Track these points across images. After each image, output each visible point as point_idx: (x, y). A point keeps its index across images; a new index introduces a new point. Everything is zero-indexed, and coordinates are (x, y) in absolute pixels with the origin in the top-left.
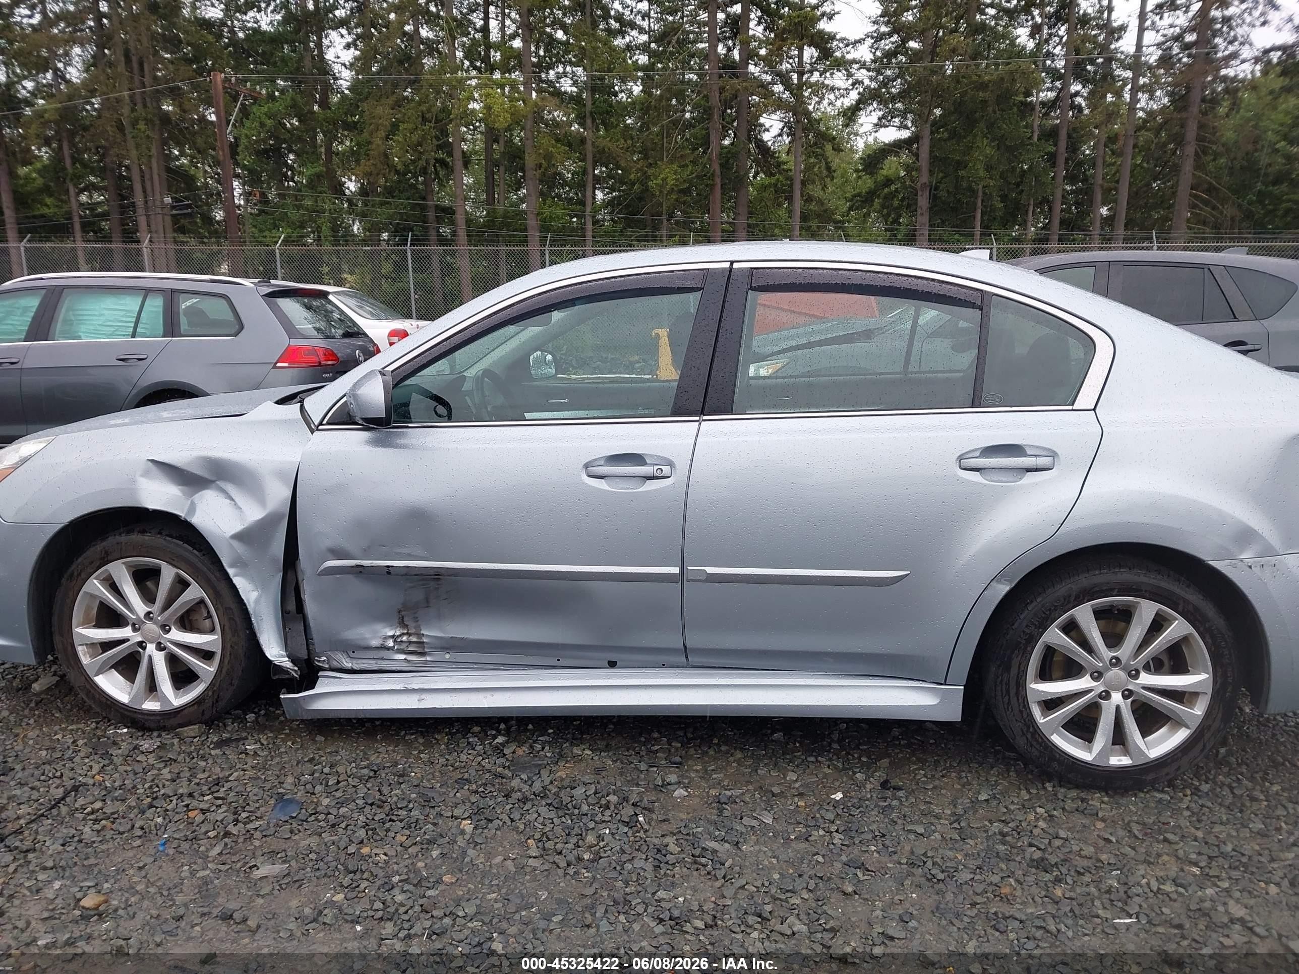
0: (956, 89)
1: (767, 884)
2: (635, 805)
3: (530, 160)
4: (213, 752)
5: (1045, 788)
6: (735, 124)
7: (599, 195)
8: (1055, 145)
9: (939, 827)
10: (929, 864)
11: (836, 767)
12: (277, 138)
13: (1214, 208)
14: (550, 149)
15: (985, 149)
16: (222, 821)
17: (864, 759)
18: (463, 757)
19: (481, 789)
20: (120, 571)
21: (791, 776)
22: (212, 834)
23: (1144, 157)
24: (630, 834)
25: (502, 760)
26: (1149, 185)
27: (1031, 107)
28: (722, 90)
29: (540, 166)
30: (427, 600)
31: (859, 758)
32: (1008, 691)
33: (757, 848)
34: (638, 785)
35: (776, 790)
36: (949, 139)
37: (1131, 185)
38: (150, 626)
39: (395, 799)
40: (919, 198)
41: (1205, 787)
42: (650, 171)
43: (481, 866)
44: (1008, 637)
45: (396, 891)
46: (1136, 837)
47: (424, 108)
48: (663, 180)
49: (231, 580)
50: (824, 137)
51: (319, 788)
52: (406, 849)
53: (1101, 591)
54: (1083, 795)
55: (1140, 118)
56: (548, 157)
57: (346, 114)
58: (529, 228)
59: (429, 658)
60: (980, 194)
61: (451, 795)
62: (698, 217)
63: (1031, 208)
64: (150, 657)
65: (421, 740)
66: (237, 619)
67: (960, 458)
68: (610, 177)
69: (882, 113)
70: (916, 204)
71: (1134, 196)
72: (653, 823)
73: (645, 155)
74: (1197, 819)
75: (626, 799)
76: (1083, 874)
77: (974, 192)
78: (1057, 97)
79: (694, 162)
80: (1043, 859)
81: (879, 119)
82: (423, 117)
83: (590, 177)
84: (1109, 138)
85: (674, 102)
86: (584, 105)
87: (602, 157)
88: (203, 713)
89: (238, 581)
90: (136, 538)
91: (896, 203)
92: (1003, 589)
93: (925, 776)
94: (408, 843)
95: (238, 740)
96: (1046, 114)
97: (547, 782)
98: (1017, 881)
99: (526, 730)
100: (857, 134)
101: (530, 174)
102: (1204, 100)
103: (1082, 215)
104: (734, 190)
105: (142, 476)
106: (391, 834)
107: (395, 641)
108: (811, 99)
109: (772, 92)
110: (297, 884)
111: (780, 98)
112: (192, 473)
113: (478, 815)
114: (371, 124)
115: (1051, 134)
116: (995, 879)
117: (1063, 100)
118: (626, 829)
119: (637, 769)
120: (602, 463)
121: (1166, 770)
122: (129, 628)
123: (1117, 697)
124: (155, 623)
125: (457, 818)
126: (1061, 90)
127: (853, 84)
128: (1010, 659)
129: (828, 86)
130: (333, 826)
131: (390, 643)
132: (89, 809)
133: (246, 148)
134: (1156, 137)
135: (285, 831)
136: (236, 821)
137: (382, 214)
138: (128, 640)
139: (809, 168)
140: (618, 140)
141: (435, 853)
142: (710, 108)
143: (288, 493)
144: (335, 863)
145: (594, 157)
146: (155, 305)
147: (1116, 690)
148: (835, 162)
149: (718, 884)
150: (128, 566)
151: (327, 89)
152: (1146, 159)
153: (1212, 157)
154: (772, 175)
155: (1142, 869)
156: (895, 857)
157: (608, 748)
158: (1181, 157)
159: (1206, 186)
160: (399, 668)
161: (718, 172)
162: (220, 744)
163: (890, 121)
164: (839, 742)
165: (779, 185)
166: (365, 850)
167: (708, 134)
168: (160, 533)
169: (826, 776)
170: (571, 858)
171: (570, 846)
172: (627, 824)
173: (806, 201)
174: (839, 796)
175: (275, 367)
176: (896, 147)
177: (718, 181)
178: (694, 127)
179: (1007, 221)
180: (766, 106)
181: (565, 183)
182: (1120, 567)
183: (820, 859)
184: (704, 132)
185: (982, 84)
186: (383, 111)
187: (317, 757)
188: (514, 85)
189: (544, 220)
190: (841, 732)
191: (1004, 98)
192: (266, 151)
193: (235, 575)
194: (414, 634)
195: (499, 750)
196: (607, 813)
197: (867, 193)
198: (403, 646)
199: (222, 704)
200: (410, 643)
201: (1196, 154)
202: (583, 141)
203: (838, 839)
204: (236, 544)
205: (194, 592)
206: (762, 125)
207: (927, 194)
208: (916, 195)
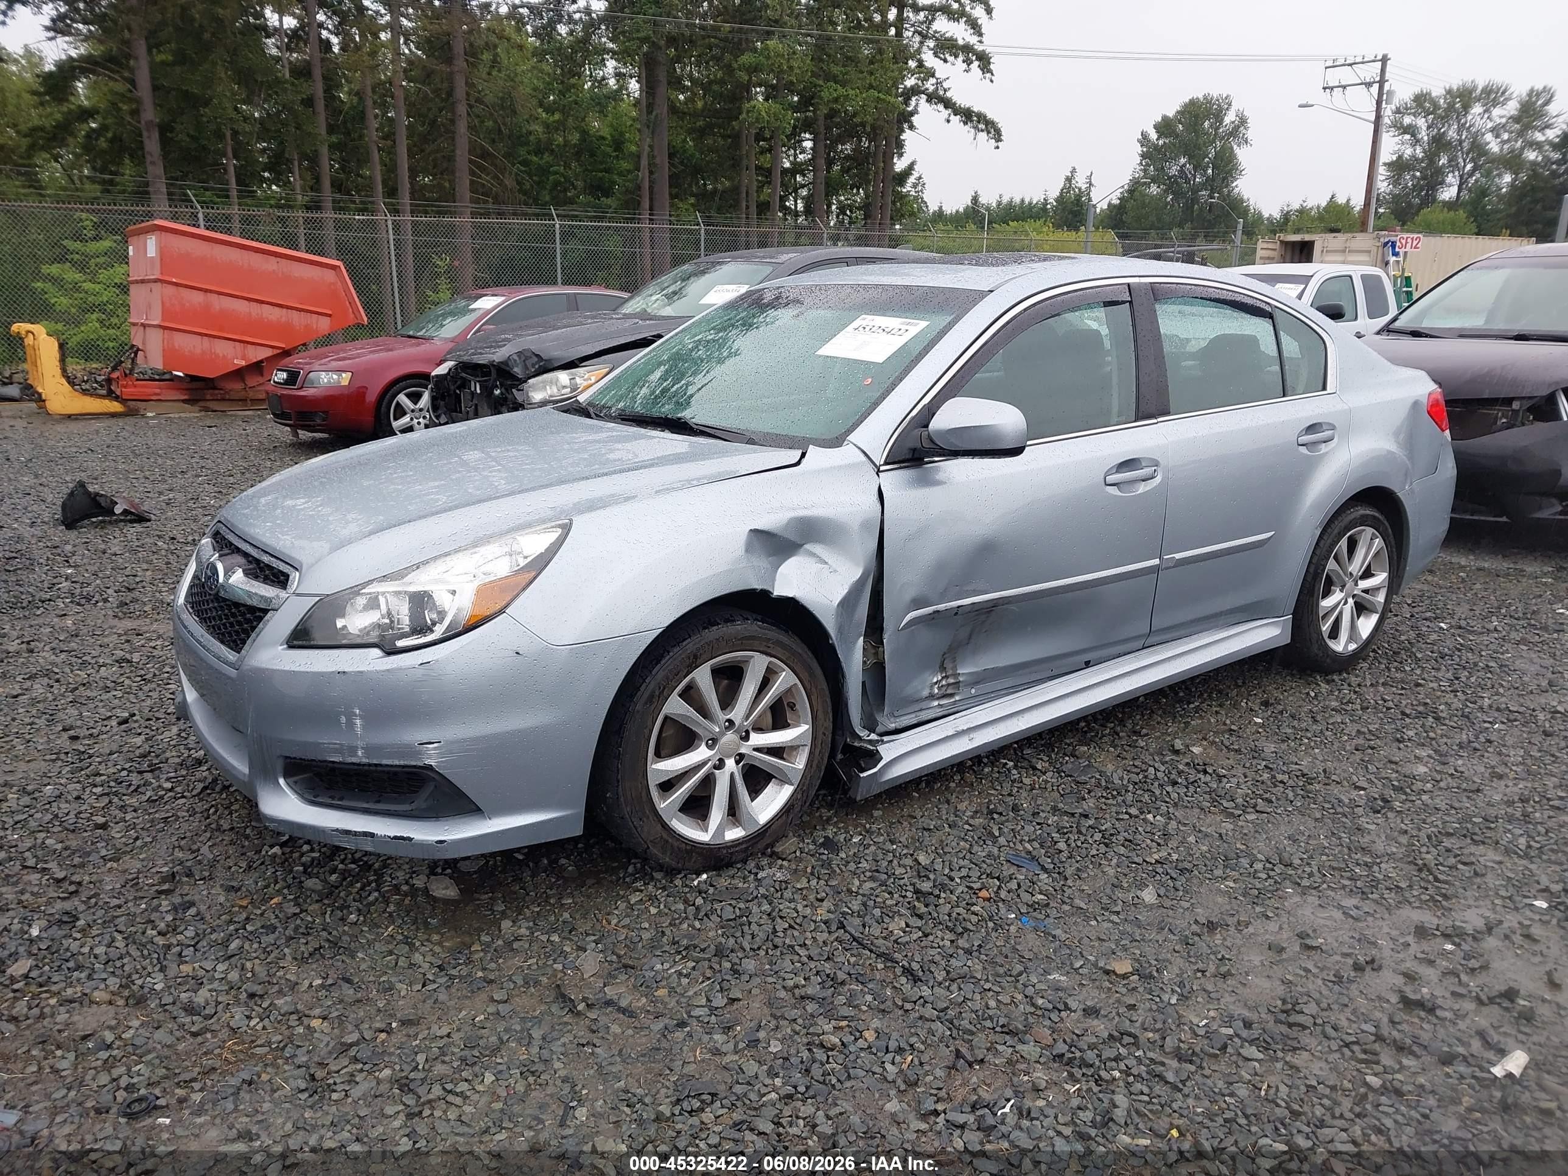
8: (310, 87)
20: (703, 677)
30: (970, 638)
38: (729, 737)
40: (146, 142)
59: (957, 698)
60: (230, 139)
63: (296, 164)
64: (732, 775)
66: (828, 700)
67: (1298, 437)
70: (142, 148)
92: (1318, 533)
95: (830, 840)
105: (746, 550)
107: (938, 687)
112: (784, 539)
120: (1115, 471)
122: (704, 747)
124: (735, 732)
131: (934, 690)
138: (708, 762)
150: (713, 669)
160: (934, 716)
174: (1258, 720)
194: (952, 675)
197: (53, 127)
198: (942, 691)
200: (948, 685)
204: (840, 613)
205: (786, 679)
207: (156, 135)
208: (141, 135)
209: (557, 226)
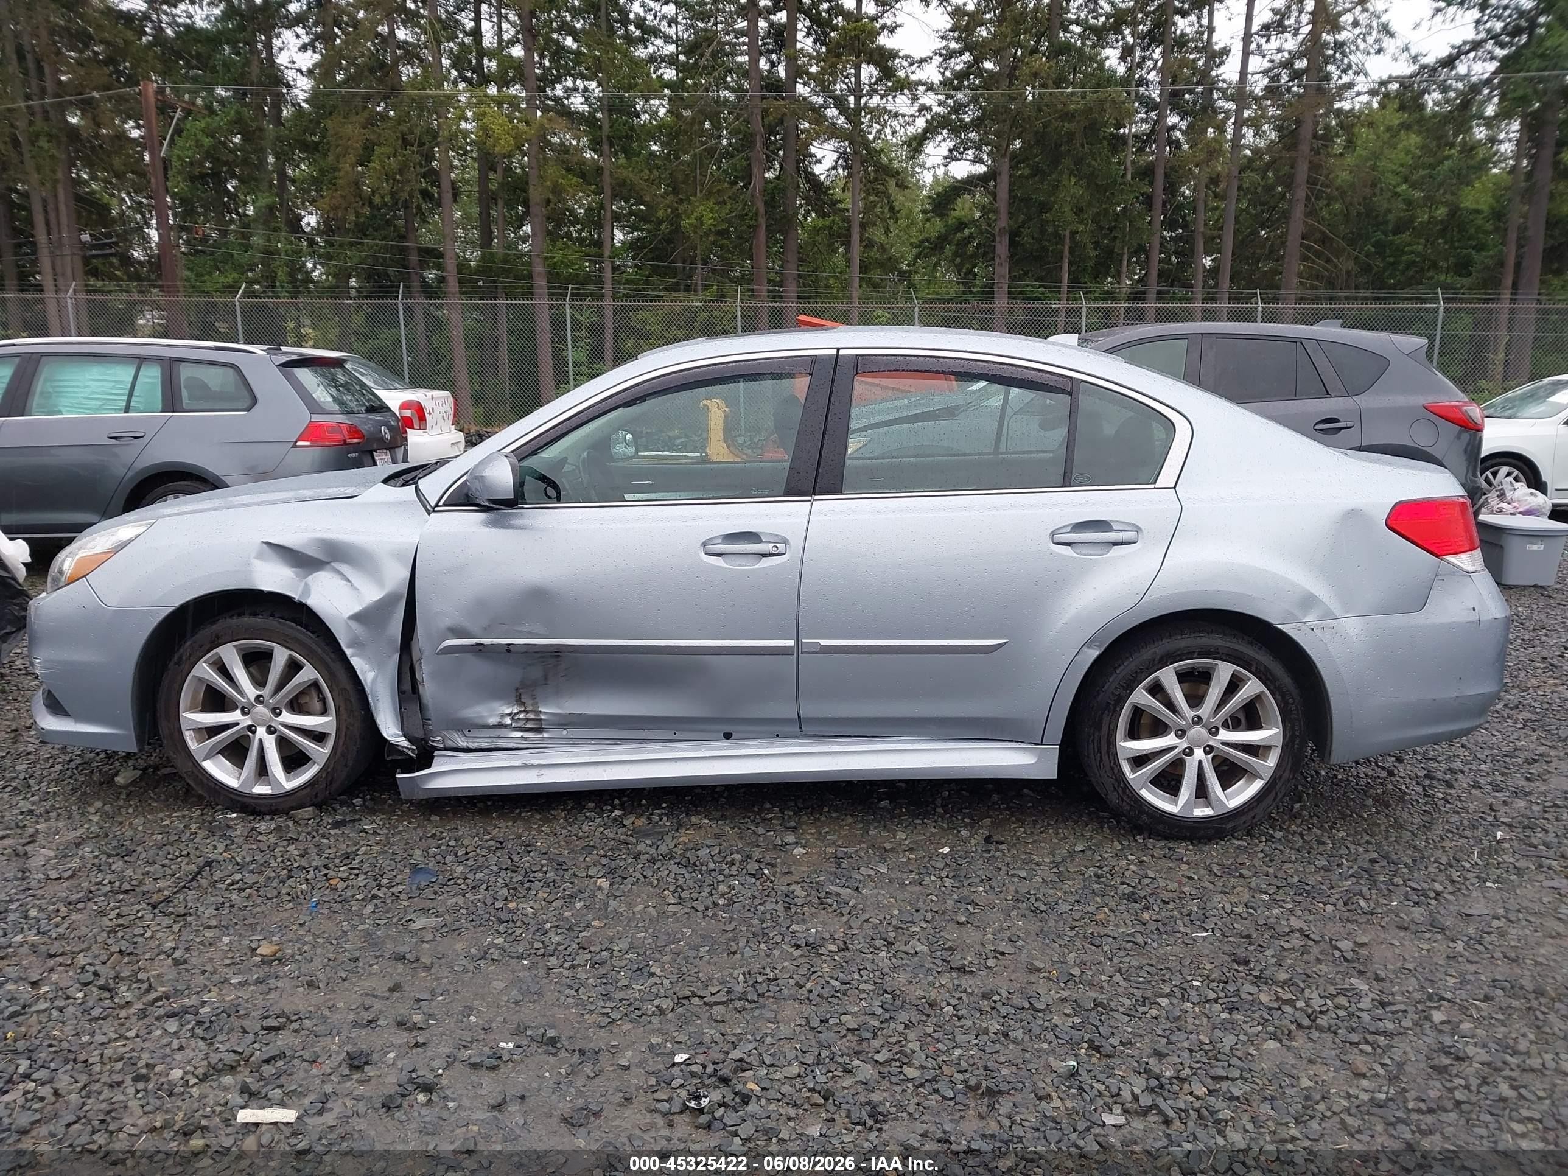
0: (1037, 119)
1: (888, 917)
2: (759, 861)
3: (536, 194)
4: (332, 832)
5: (1136, 841)
6: (781, 152)
7: (619, 235)
8: (1151, 184)
9: (1039, 872)
10: (1033, 899)
11: (942, 828)
12: (215, 160)
13: (1328, 261)
14: (560, 181)
15: (1073, 189)
16: (365, 886)
17: (967, 820)
18: (585, 828)
19: (610, 853)
20: (230, 654)
21: (901, 835)
22: (360, 897)
23: (1249, 200)
24: (758, 883)
25: (624, 830)
26: (1255, 233)
27: (1123, 139)
28: (765, 112)
29: (548, 202)
30: (546, 678)
31: (963, 820)
32: (1100, 751)
33: (876, 891)
34: (758, 846)
35: (888, 846)
36: (1033, 175)
37: (1236, 232)
38: (260, 709)
39: (527, 864)
40: (998, 246)
41: (1279, 835)
42: (681, 208)
43: (624, 913)
44: (1099, 699)
45: (551, 934)
46: (1216, 875)
47: (404, 128)
48: (698, 219)
49: (349, 661)
50: (886, 171)
51: (449, 859)
52: (550, 903)
53: (1183, 654)
54: (1170, 845)
55: (1245, 156)
56: (557, 190)
57: (305, 132)
58: (535, 275)
59: (546, 735)
60: (1068, 241)
61: (581, 859)
62: (738, 264)
63: (1125, 257)
64: (261, 740)
65: (538, 817)
66: (353, 700)
67: (1053, 534)
68: (631, 214)
69: (953, 143)
70: (994, 252)
71: (1240, 246)
72: (778, 875)
73: (674, 189)
74: (1269, 859)
75: (749, 857)
76: (1168, 903)
77: (1060, 239)
78: (1153, 131)
79: (734, 199)
80: (1133, 893)
81: (951, 151)
82: (404, 139)
83: (609, 214)
84: (1211, 178)
85: (707, 124)
86: (600, 127)
87: (622, 190)
88: (316, 796)
89: (355, 662)
90: (247, 620)
91: (971, 249)
92: (1095, 653)
93: (1025, 832)
94: (551, 898)
95: (354, 821)
96: (1141, 150)
97: (672, 845)
98: (1112, 910)
99: (640, 805)
100: (923, 166)
101: (534, 210)
102: (1315, 136)
103: (1183, 266)
104: (781, 232)
105: (256, 558)
106: (533, 892)
107: (513, 719)
108: (871, 126)
109: (825, 117)
110: (457, 932)
111: (833, 124)
112: (307, 555)
113: (610, 873)
114: (337, 146)
115: (1146, 173)
116: (1092, 909)
117: (1157, 133)
118: (754, 880)
119: (754, 832)
120: (719, 541)
121: (1243, 818)
122: (238, 712)
123: (1199, 753)
124: (265, 706)
125: (591, 877)
126: (1156, 122)
127: (920, 110)
128: (1101, 720)
129: (890, 111)
130: (474, 888)
131: (508, 721)
132: (229, 881)
133: (179, 173)
134: (1263, 178)
135: (428, 893)
136: (379, 886)
137: (353, 257)
138: (238, 724)
139: (869, 208)
140: (642, 171)
141: (579, 905)
142: (751, 135)
143: (407, 574)
144: (487, 916)
145: (613, 189)
146: (152, 376)
147: (1198, 746)
148: (900, 199)
149: (845, 919)
150: (239, 649)
151: (279, 101)
152: (1252, 203)
153: (1325, 202)
154: (825, 215)
155: (1218, 898)
156: (1002, 895)
157: (723, 817)
158: (1291, 201)
159: (1318, 235)
160: (515, 746)
161: (762, 210)
162: (337, 825)
163: (962, 153)
164: (943, 806)
165: (835, 228)
166: (512, 905)
167: (750, 165)
168: (272, 615)
169: (933, 834)
170: (709, 902)
171: (705, 894)
172: (754, 876)
173: (865, 247)
174: (946, 850)
175: (295, 446)
176: (972, 182)
177: (762, 221)
178: (732, 157)
179: (1098, 275)
180: (817, 133)
181: (577, 221)
182: (1200, 632)
183: (934, 898)
184: (744, 163)
185: (1067, 114)
186: (352, 131)
187: (438, 834)
188: (514, 102)
189: (555, 265)
190: (943, 799)
191: (1092, 128)
192: (203, 176)
193: (352, 656)
194: (531, 711)
195: (619, 822)
196: (734, 868)
197: (938, 238)
198: (521, 724)
199: (335, 786)
200: (528, 720)
201: (1308, 198)
202: (599, 170)
203: (948, 882)
204: (354, 625)
205: (308, 674)
206: (812, 155)
207: (1006, 240)
208: (994, 241)
209: (1260, 309)
